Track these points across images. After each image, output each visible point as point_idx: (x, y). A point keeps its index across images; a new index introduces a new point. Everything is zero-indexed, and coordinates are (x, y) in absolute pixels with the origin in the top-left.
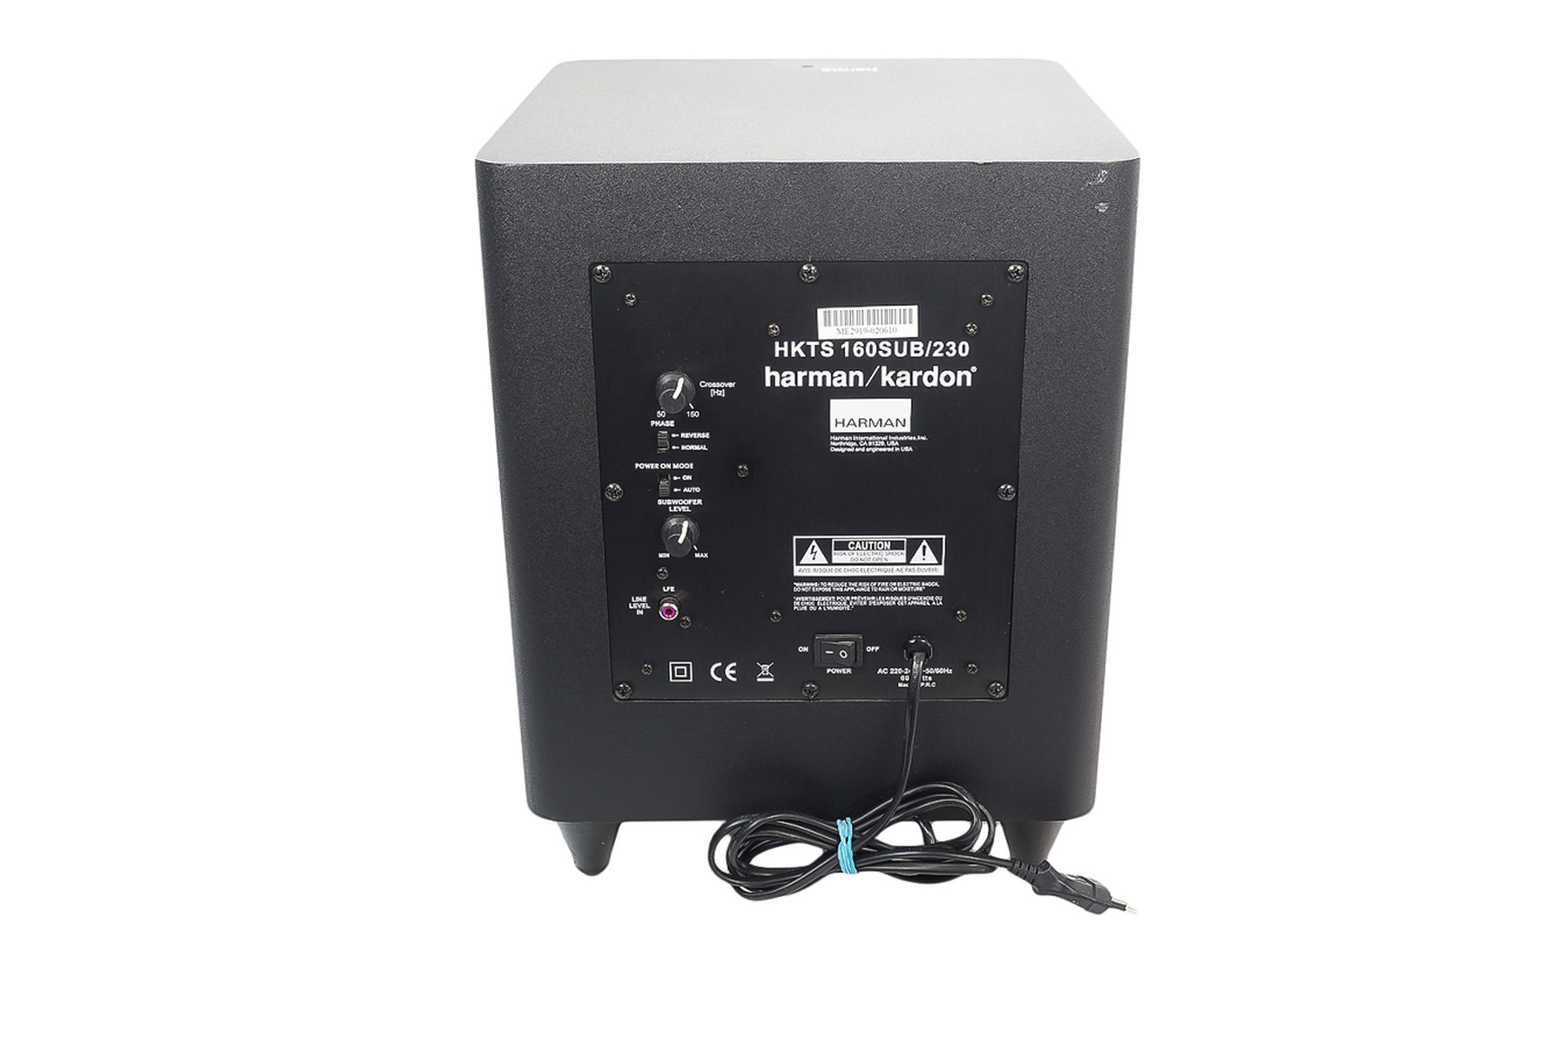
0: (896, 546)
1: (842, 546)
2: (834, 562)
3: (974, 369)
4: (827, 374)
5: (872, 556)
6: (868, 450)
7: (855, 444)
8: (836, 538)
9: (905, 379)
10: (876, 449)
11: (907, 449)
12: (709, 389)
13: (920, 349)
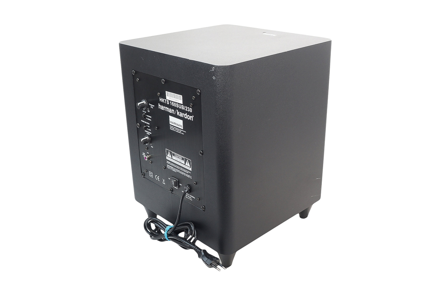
0: (183, 159)
1: (174, 155)
2: (173, 158)
3: (193, 116)
4: (168, 108)
5: (179, 160)
6: (176, 131)
7: (174, 129)
8: (173, 152)
9: (181, 115)
10: (178, 132)
11: (183, 134)
12: (150, 106)
13: (183, 107)
